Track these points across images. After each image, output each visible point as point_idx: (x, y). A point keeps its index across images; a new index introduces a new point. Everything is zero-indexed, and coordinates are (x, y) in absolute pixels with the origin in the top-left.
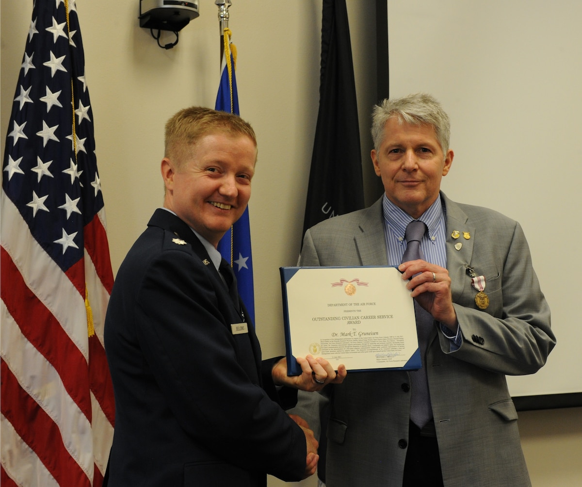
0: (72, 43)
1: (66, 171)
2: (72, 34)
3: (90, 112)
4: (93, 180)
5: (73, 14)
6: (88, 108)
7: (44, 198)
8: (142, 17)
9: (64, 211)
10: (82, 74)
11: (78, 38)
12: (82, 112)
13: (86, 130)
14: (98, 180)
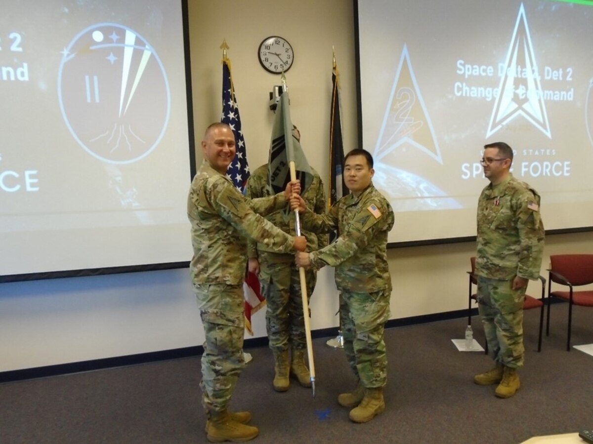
0: (236, 119)
1: (236, 166)
2: (236, 116)
3: (244, 144)
4: (245, 167)
5: (237, 109)
6: (243, 142)
7: (230, 175)
8: (271, 107)
9: (237, 180)
10: (240, 130)
11: (238, 117)
12: (240, 144)
13: (243, 150)
14: (247, 167)
